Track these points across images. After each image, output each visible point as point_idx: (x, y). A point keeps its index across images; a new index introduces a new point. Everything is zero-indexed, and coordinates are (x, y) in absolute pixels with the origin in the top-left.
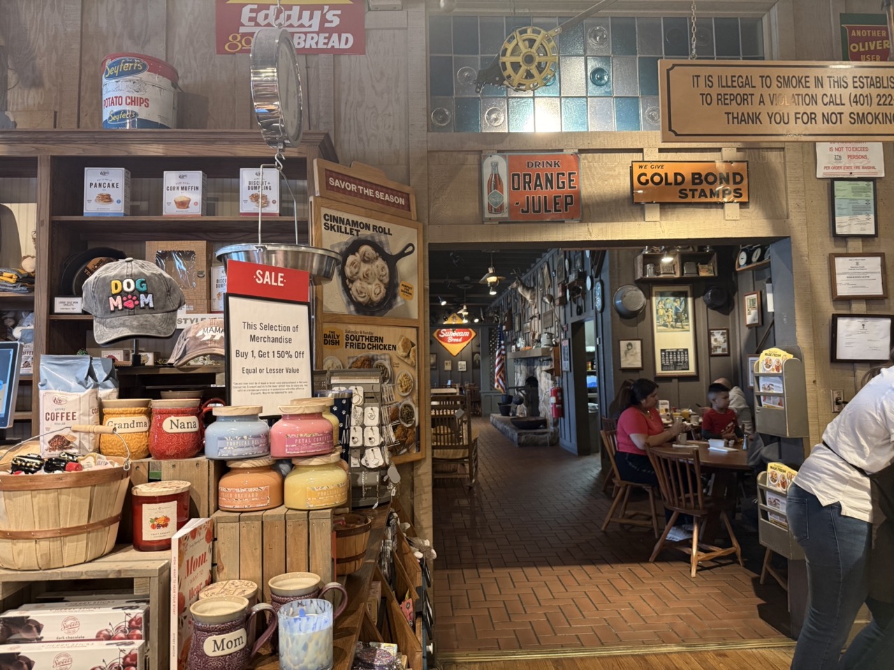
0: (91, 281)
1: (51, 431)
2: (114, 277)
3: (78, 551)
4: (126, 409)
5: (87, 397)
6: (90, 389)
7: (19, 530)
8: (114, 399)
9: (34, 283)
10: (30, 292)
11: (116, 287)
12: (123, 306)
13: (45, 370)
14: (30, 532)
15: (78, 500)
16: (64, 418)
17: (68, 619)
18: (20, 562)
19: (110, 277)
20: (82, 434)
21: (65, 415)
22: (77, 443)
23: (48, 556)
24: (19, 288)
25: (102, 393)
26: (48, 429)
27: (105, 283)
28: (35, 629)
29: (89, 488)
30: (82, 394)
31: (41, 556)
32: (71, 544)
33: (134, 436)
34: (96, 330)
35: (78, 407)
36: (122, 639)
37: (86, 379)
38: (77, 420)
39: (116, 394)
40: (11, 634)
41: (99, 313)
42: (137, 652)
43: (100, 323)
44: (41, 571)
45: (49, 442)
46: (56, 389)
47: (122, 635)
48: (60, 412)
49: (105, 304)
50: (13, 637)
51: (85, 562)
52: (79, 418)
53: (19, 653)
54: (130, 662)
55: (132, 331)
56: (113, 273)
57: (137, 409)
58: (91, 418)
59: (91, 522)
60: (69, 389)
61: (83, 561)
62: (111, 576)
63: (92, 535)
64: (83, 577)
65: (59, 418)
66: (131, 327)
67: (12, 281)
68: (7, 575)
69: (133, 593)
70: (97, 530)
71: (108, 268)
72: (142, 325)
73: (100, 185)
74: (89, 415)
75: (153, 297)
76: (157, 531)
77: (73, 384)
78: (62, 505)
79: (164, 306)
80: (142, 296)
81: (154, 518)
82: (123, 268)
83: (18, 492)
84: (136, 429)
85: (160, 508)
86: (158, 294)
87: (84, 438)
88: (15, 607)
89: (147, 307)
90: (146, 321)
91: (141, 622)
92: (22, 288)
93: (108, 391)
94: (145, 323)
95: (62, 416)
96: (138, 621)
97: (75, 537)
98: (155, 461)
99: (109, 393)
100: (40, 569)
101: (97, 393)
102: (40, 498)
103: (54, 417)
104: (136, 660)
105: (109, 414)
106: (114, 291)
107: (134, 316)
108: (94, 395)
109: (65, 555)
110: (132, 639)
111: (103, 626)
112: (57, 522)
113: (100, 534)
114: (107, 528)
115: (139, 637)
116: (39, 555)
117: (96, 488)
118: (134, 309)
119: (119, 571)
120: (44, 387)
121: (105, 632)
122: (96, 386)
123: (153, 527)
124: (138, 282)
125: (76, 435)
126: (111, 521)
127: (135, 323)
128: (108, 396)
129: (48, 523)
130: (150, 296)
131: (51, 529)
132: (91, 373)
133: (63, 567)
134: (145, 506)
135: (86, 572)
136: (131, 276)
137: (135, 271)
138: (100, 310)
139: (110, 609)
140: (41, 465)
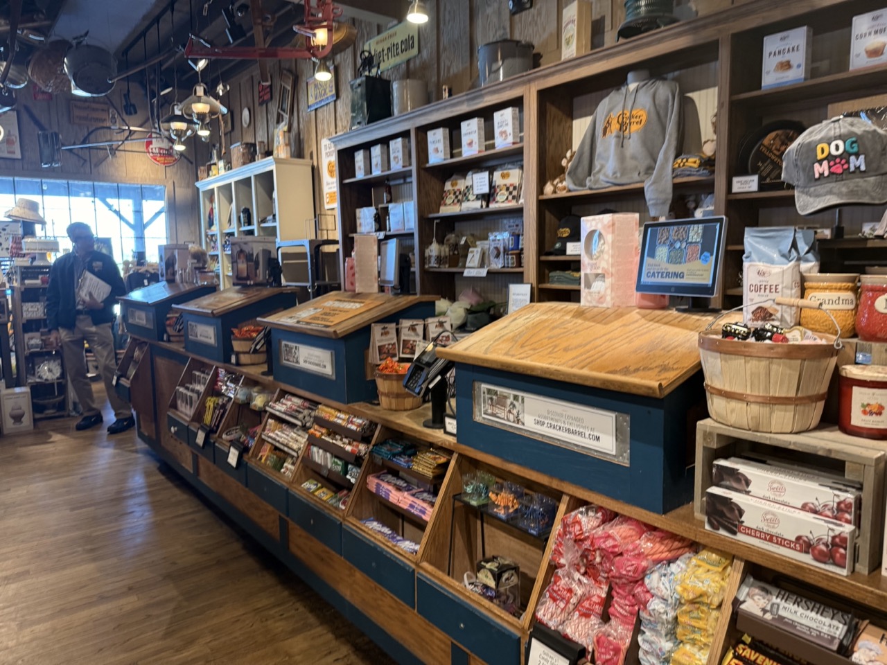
0: (793, 150)
1: (754, 302)
2: (821, 141)
3: (785, 421)
4: (831, 284)
5: (790, 270)
6: (793, 262)
7: (733, 390)
8: (815, 274)
9: (714, 165)
10: (711, 175)
11: (823, 151)
12: (830, 172)
13: (750, 244)
14: (743, 395)
15: (788, 371)
16: (768, 291)
17: (774, 482)
18: (732, 419)
19: (815, 142)
20: (784, 307)
21: (768, 287)
22: (779, 315)
23: (757, 420)
24: (701, 172)
25: (804, 266)
26: (751, 300)
27: (810, 148)
28: (743, 482)
29: (799, 362)
30: (785, 267)
31: (752, 418)
32: (779, 413)
33: (839, 313)
34: (798, 200)
35: (781, 280)
36: (828, 517)
37: (790, 251)
38: (780, 293)
39: (817, 269)
40: (722, 479)
41: (801, 183)
42: (848, 536)
43: (803, 192)
44: (750, 432)
45: (753, 313)
46: (760, 261)
47: (829, 513)
48: (764, 284)
49: (809, 171)
50: (723, 483)
51: (791, 433)
52: (782, 291)
53: (731, 499)
54: (839, 543)
55: (842, 199)
56: (818, 137)
57: (844, 284)
58: (793, 291)
59: (799, 395)
60: (772, 261)
61: (789, 431)
62: (820, 453)
63: (800, 408)
64: (792, 447)
65: (762, 290)
66: (840, 195)
67: (696, 166)
68: (721, 428)
69: (844, 476)
70: (805, 404)
71: (811, 133)
72: (852, 191)
73: (779, 52)
74: (792, 289)
75: (865, 158)
76: (868, 417)
77: (776, 256)
78: (772, 374)
79: (879, 168)
80: (852, 158)
81: (865, 403)
82: (830, 129)
83: (733, 357)
84: (841, 306)
85: (873, 394)
86: (871, 155)
87: (786, 312)
88: (726, 458)
89: (858, 171)
90: (857, 186)
91: (851, 507)
92: (705, 171)
93: (809, 265)
94: (855, 189)
95: (765, 289)
96: (849, 506)
97: (783, 407)
98: (864, 343)
99: (810, 266)
100: (750, 430)
101: (799, 265)
102: (753, 365)
103: (757, 289)
104: (846, 543)
105: (811, 288)
106: (820, 156)
107: (843, 182)
108: (797, 268)
109: (773, 422)
110: (840, 520)
111: (810, 499)
112: (767, 388)
113: (807, 408)
114: (814, 404)
115: (848, 522)
116: (750, 418)
117: (806, 362)
118: (842, 173)
119: (830, 451)
120: (748, 259)
121: (812, 506)
122: (799, 259)
123: (865, 412)
124: (848, 142)
125: (779, 308)
126: (817, 398)
127: (844, 190)
128: (810, 270)
129: (759, 389)
130: (862, 157)
131: (761, 394)
132: (794, 245)
133: (771, 433)
134: (856, 390)
135: (795, 443)
136: (840, 137)
137: (843, 131)
138: (802, 179)
139: (817, 484)
140: (748, 334)
